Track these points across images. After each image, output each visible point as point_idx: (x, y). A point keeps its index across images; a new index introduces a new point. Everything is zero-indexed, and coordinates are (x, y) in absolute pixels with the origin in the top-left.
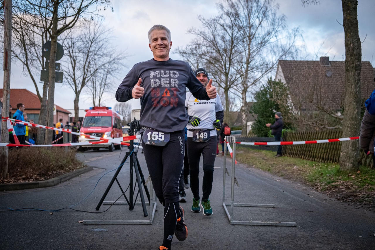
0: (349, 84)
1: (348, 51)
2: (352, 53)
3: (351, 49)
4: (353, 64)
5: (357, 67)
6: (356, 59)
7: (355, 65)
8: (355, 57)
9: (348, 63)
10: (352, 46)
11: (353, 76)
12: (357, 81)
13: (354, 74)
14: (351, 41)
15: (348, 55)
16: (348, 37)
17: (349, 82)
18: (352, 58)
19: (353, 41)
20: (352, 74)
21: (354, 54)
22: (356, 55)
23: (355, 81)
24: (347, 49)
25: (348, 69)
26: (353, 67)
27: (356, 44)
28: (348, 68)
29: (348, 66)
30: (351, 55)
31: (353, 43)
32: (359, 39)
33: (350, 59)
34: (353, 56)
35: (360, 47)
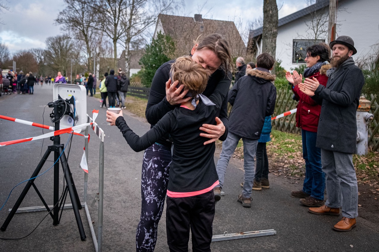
0: (267, 50)
1: (266, 18)
2: (271, 20)
3: (270, 15)
4: (271, 30)
5: (274, 34)
6: (274, 26)
7: (273, 32)
8: (273, 24)
9: (266, 30)
10: (271, 12)
11: (271, 42)
12: (273, 48)
13: (271, 41)
14: (270, 8)
15: (266, 21)
16: (267, 3)
17: (266, 49)
18: (270, 25)
19: (271, 7)
20: (269, 40)
21: (272, 21)
22: (274, 22)
23: (272, 48)
24: (266, 15)
25: (266, 36)
26: (271, 34)
27: (274, 11)
28: (266, 34)
29: (267, 33)
30: (269, 22)
31: (272, 10)
32: (277, 6)
33: (268, 26)
34: (271, 23)
35: (278, 14)
